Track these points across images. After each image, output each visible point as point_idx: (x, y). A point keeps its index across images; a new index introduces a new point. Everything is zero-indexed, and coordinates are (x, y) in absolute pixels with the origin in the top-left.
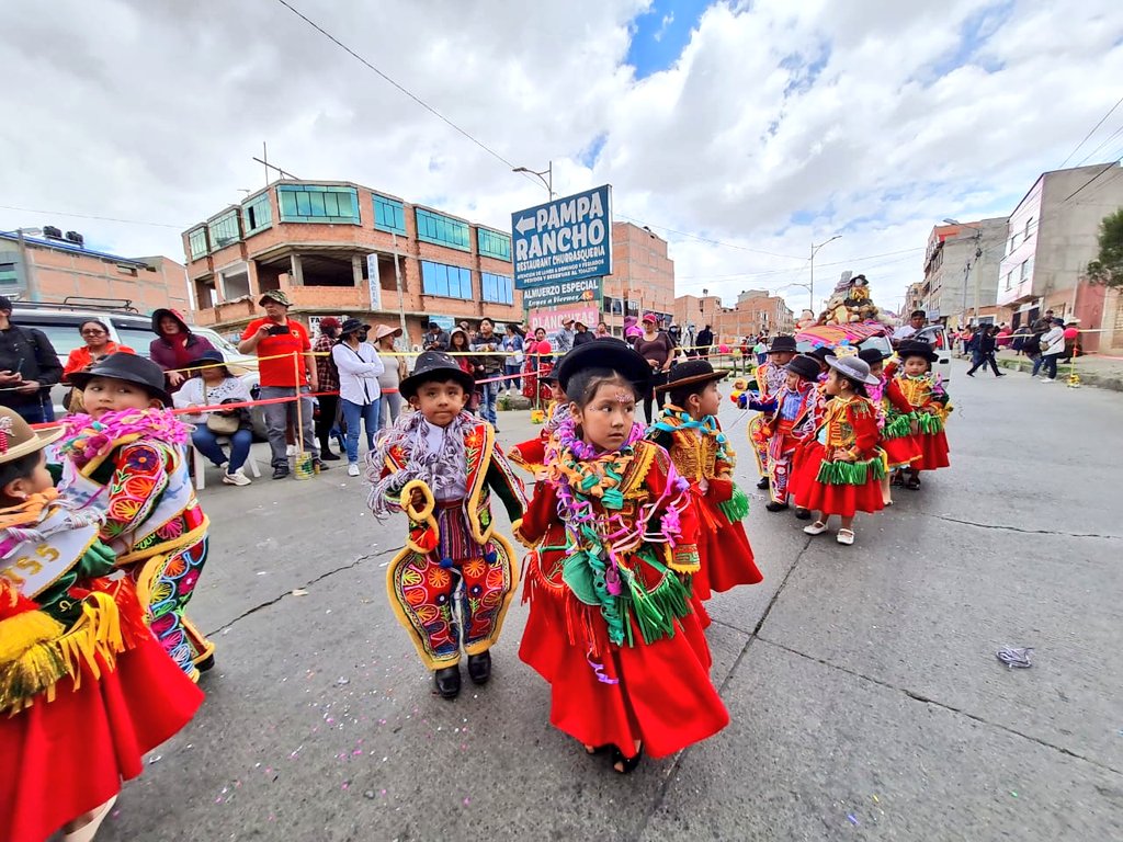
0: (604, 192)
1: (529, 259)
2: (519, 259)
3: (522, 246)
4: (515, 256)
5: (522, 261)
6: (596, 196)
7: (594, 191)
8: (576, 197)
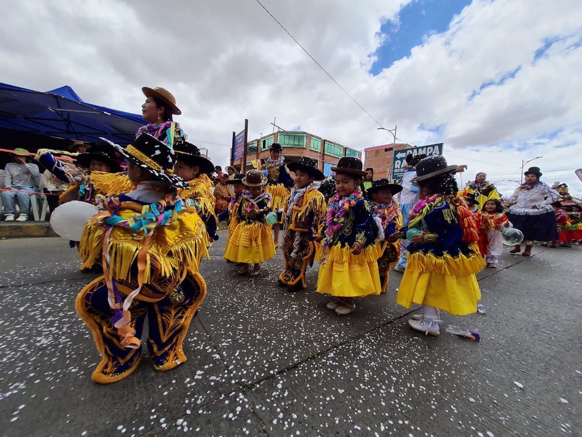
0: (440, 146)
1: (401, 168)
2: (396, 167)
3: (398, 163)
4: (394, 167)
5: (397, 168)
6: (437, 148)
7: (436, 145)
8: (427, 147)
